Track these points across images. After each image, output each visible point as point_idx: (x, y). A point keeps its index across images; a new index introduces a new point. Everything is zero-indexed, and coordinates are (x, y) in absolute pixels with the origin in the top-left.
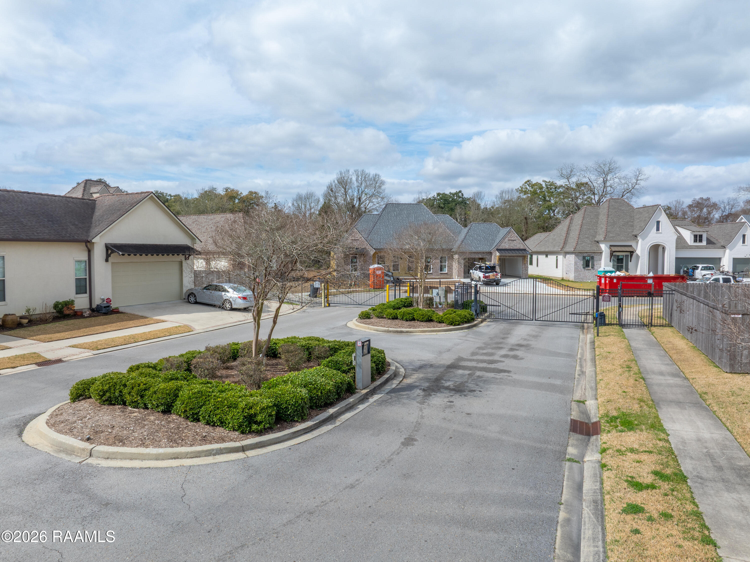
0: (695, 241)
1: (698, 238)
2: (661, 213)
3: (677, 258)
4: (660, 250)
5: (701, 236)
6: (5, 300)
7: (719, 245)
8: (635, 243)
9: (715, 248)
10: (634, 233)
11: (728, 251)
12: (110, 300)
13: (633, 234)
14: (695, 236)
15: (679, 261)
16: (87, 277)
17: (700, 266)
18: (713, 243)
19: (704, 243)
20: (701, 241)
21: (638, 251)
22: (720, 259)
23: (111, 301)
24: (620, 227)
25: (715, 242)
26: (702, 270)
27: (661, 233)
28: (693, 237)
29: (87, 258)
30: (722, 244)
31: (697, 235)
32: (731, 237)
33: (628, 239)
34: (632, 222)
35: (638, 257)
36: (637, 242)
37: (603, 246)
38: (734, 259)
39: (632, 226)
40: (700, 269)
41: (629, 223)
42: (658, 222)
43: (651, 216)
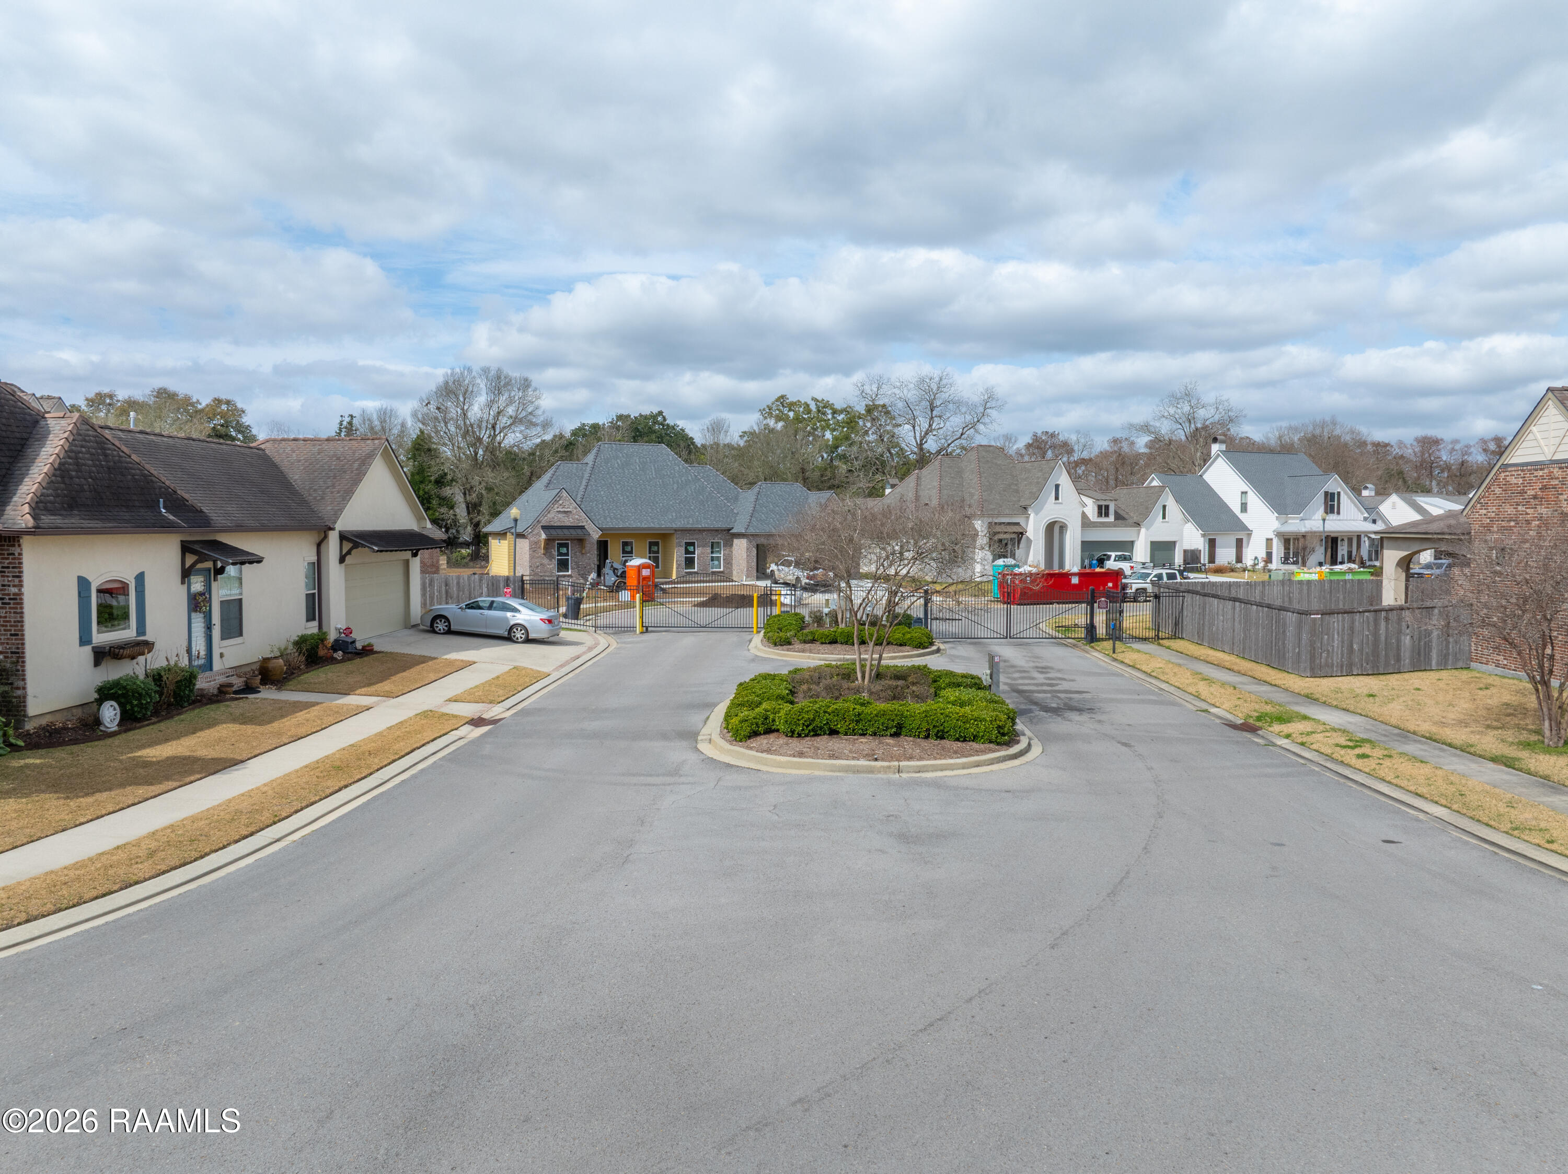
0: (1100, 514)
1: (1103, 510)
2: (1062, 472)
3: (1082, 542)
4: (1056, 529)
5: (1107, 507)
6: (241, 634)
7: (1131, 521)
8: (1025, 519)
9: (1126, 526)
10: (1023, 504)
11: (1143, 530)
12: (350, 630)
13: (1021, 504)
14: (1100, 507)
15: (1086, 546)
16: (316, 591)
17: (1113, 554)
18: (1124, 519)
19: (1111, 518)
20: (1107, 515)
21: (1030, 533)
22: (1132, 543)
23: (351, 633)
24: (1000, 493)
25: (1126, 516)
26: (1115, 560)
27: (1061, 503)
28: (1096, 509)
29: (316, 558)
30: (1135, 519)
31: (1102, 506)
32: (1147, 508)
33: (1015, 512)
34: (1016, 485)
35: (1029, 541)
36: (1028, 518)
37: (979, 525)
38: (1152, 543)
39: (1017, 491)
40: (1113, 558)
41: (1013, 487)
42: (1057, 486)
43: (1047, 475)
